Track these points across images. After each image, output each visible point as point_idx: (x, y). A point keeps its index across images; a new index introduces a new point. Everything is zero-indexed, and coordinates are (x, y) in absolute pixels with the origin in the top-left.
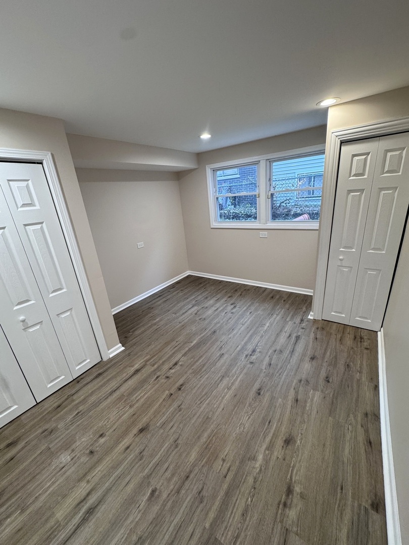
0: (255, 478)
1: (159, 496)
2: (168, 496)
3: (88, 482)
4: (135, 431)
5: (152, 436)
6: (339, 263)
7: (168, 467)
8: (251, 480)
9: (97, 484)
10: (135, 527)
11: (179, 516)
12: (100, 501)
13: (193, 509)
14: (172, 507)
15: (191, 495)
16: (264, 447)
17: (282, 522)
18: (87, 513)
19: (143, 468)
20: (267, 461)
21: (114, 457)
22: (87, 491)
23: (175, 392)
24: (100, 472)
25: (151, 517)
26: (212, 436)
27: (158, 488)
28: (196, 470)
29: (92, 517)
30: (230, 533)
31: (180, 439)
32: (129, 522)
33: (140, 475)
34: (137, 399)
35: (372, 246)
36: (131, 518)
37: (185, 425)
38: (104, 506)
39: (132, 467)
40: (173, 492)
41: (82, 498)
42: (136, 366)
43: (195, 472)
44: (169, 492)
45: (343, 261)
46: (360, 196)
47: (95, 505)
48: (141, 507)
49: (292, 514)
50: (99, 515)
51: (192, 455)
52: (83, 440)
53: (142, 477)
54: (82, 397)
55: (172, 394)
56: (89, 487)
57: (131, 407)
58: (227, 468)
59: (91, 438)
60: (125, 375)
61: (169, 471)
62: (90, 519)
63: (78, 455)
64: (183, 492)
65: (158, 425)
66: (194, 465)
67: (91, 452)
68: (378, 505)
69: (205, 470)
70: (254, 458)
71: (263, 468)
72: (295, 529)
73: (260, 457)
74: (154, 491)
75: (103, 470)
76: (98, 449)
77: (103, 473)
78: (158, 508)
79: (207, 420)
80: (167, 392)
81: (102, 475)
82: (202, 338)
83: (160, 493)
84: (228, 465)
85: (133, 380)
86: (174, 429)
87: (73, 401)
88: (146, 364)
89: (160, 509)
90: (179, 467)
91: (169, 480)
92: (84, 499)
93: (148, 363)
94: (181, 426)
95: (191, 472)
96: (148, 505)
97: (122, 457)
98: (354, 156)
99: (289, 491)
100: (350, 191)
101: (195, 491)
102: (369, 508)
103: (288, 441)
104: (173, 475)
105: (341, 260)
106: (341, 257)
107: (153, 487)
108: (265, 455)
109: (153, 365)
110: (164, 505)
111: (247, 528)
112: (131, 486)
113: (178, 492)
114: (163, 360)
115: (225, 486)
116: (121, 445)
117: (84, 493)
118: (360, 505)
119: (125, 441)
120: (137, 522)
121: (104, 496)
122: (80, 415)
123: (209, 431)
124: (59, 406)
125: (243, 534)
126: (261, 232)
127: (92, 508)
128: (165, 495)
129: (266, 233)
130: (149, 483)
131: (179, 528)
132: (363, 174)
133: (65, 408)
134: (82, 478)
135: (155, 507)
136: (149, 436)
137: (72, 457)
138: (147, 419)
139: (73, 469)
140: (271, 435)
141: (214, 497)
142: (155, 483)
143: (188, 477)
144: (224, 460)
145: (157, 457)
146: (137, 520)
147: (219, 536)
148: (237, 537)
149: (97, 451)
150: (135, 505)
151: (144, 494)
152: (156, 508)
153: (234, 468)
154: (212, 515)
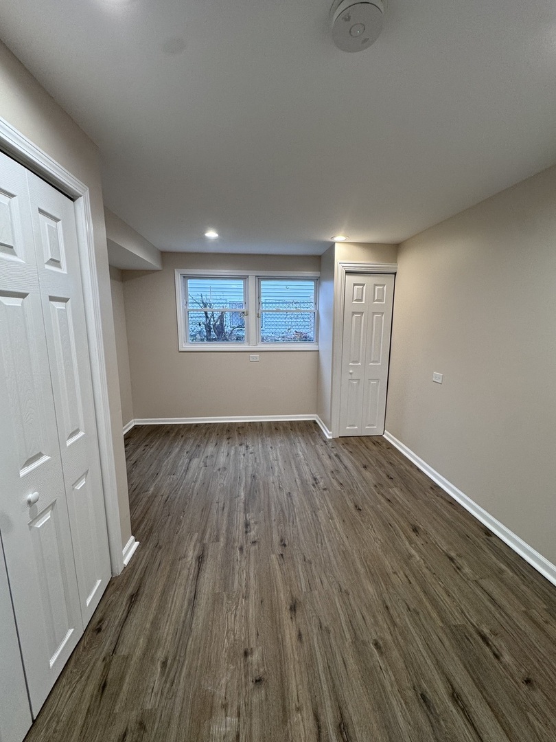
0: (427, 568)
1: (385, 644)
2: (392, 635)
3: (298, 709)
4: (286, 615)
5: (312, 604)
6: (349, 377)
7: (363, 616)
8: (425, 571)
9: (313, 699)
10: (400, 686)
11: (417, 638)
12: (340, 708)
13: (420, 624)
14: (405, 639)
15: (406, 616)
16: (407, 543)
17: (468, 579)
18: (342, 734)
19: (342, 637)
20: (419, 551)
21: (296, 656)
22: (312, 718)
23: (283, 551)
24: (300, 687)
25: (400, 664)
26: (365, 564)
27: (376, 638)
28: (386, 596)
29: (351, 730)
30: (456, 614)
31: (342, 585)
32: (389, 689)
33: (347, 645)
34: (244, 584)
35: (372, 359)
36: (387, 684)
37: (331, 572)
38: (350, 708)
39: (329, 646)
40: (392, 628)
41: (315, 730)
42: (191, 554)
43: (388, 598)
44: (388, 631)
45: (353, 375)
46: (361, 317)
47: (339, 716)
48: (383, 667)
49: (467, 570)
50: (355, 719)
51: (368, 589)
52: (223, 681)
53: (351, 644)
54: (141, 641)
55: (282, 555)
56: (307, 714)
57: (246, 597)
58: (404, 576)
59: (234, 670)
60: (185, 572)
61: (368, 617)
62: (351, 734)
63: (242, 702)
64: (398, 620)
65: (304, 590)
66: (380, 595)
67: (256, 681)
68: (488, 533)
69: (391, 590)
70: (411, 556)
71: (423, 557)
72: (477, 577)
73: (413, 552)
74: (376, 644)
75: (302, 681)
76: (262, 670)
77: (305, 683)
78: (396, 650)
79: (345, 554)
80: (273, 556)
81: (306, 687)
82: (246, 486)
83: (382, 639)
84: (402, 574)
85: (208, 571)
86: (325, 581)
87: (127, 658)
88: (204, 544)
89: (399, 651)
90: (370, 606)
91: (376, 623)
92: (319, 727)
93: (206, 541)
94: (328, 574)
95: (384, 602)
96: (386, 658)
97: (305, 648)
98: (355, 285)
99: (451, 559)
100: (354, 313)
101: (405, 611)
102: (488, 537)
103: (415, 530)
104: (374, 617)
105: (351, 374)
106: (351, 371)
107: (371, 641)
108: (414, 548)
109: (217, 540)
110: (398, 644)
111: (460, 601)
112: (351, 661)
113: (394, 624)
114: (224, 528)
115: (418, 589)
116: (288, 640)
117: (310, 723)
118: (483, 539)
119: (287, 632)
120: (396, 679)
121: (337, 700)
122: (172, 665)
123: (358, 561)
124: (104, 686)
125: (463, 607)
126: (252, 355)
127: (340, 725)
128: (389, 638)
129: (257, 355)
130: (364, 643)
131: (428, 647)
132: (361, 300)
133: (122, 679)
134: (284, 715)
135: (393, 653)
136: (308, 606)
137: (235, 714)
138: (284, 594)
139: (256, 721)
140: (401, 533)
141: (420, 602)
142: (369, 636)
143: (387, 607)
144: (395, 573)
145: (342, 616)
146: (393, 678)
147: (454, 623)
148: (463, 612)
149: (265, 673)
150: (376, 671)
151: (372, 656)
152: (395, 654)
153: (408, 572)
154: (434, 615)
